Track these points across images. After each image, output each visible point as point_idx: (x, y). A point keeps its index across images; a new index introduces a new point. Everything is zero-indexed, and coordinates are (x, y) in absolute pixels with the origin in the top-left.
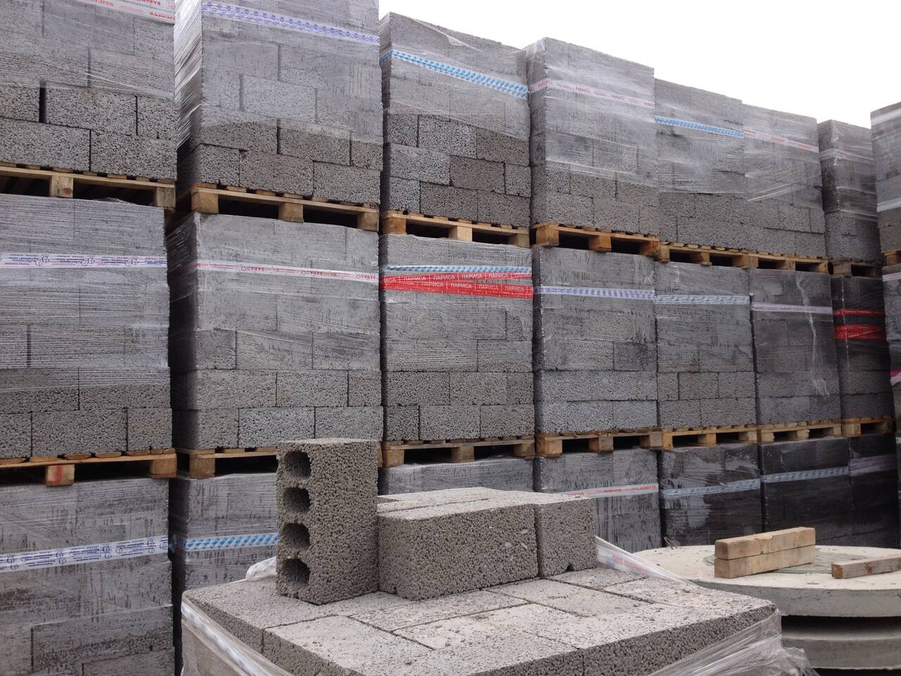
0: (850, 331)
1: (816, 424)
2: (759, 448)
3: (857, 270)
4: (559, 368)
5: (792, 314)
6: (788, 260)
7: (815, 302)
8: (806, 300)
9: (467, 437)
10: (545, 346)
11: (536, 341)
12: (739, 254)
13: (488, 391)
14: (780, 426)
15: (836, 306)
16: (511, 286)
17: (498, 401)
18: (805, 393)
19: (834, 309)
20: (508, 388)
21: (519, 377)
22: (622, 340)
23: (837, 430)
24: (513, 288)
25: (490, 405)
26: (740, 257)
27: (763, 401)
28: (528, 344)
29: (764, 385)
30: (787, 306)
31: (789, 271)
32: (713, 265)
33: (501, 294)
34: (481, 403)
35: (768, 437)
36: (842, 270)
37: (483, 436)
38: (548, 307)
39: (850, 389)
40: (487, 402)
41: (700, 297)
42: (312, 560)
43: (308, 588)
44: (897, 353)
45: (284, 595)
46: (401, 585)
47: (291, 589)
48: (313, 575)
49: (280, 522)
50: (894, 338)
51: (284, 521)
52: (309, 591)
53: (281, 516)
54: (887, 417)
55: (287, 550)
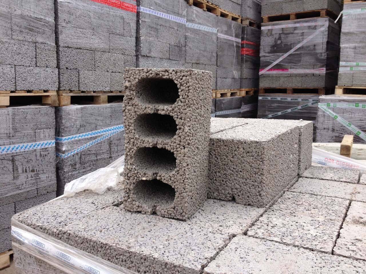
0: (246, 51)
1: (233, 90)
2: (216, 100)
3: (251, 24)
4: (148, 55)
5: (229, 40)
6: (230, 14)
7: (237, 36)
8: (234, 35)
9: (104, 90)
10: (141, 42)
11: (138, 39)
12: (216, 7)
13: (115, 64)
14: (223, 91)
15: (243, 39)
16: (126, 3)
17: (119, 71)
18: (231, 77)
19: (242, 40)
20: (125, 63)
21: (129, 58)
22: (173, 43)
23: (238, 94)
24: (127, 5)
25: (115, 72)
26: (216, 9)
27: (218, 79)
28: (134, 39)
29: (219, 72)
30: (228, 37)
31: (229, 19)
32: (207, 11)
33: (122, 7)
34: (111, 71)
35: (219, 95)
36: (247, 22)
37: (112, 90)
38: (143, 19)
39: (244, 76)
40: (114, 71)
41: (202, 26)
42: (179, 181)
43: (172, 206)
44: (263, 61)
45: (136, 212)
46: (243, 194)
47: (147, 207)
48: (181, 195)
49: (130, 147)
50: (263, 55)
51: (137, 145)
52: (174, 208)
53: (132, 140)
54: (253, 89)
55: (142, 172)
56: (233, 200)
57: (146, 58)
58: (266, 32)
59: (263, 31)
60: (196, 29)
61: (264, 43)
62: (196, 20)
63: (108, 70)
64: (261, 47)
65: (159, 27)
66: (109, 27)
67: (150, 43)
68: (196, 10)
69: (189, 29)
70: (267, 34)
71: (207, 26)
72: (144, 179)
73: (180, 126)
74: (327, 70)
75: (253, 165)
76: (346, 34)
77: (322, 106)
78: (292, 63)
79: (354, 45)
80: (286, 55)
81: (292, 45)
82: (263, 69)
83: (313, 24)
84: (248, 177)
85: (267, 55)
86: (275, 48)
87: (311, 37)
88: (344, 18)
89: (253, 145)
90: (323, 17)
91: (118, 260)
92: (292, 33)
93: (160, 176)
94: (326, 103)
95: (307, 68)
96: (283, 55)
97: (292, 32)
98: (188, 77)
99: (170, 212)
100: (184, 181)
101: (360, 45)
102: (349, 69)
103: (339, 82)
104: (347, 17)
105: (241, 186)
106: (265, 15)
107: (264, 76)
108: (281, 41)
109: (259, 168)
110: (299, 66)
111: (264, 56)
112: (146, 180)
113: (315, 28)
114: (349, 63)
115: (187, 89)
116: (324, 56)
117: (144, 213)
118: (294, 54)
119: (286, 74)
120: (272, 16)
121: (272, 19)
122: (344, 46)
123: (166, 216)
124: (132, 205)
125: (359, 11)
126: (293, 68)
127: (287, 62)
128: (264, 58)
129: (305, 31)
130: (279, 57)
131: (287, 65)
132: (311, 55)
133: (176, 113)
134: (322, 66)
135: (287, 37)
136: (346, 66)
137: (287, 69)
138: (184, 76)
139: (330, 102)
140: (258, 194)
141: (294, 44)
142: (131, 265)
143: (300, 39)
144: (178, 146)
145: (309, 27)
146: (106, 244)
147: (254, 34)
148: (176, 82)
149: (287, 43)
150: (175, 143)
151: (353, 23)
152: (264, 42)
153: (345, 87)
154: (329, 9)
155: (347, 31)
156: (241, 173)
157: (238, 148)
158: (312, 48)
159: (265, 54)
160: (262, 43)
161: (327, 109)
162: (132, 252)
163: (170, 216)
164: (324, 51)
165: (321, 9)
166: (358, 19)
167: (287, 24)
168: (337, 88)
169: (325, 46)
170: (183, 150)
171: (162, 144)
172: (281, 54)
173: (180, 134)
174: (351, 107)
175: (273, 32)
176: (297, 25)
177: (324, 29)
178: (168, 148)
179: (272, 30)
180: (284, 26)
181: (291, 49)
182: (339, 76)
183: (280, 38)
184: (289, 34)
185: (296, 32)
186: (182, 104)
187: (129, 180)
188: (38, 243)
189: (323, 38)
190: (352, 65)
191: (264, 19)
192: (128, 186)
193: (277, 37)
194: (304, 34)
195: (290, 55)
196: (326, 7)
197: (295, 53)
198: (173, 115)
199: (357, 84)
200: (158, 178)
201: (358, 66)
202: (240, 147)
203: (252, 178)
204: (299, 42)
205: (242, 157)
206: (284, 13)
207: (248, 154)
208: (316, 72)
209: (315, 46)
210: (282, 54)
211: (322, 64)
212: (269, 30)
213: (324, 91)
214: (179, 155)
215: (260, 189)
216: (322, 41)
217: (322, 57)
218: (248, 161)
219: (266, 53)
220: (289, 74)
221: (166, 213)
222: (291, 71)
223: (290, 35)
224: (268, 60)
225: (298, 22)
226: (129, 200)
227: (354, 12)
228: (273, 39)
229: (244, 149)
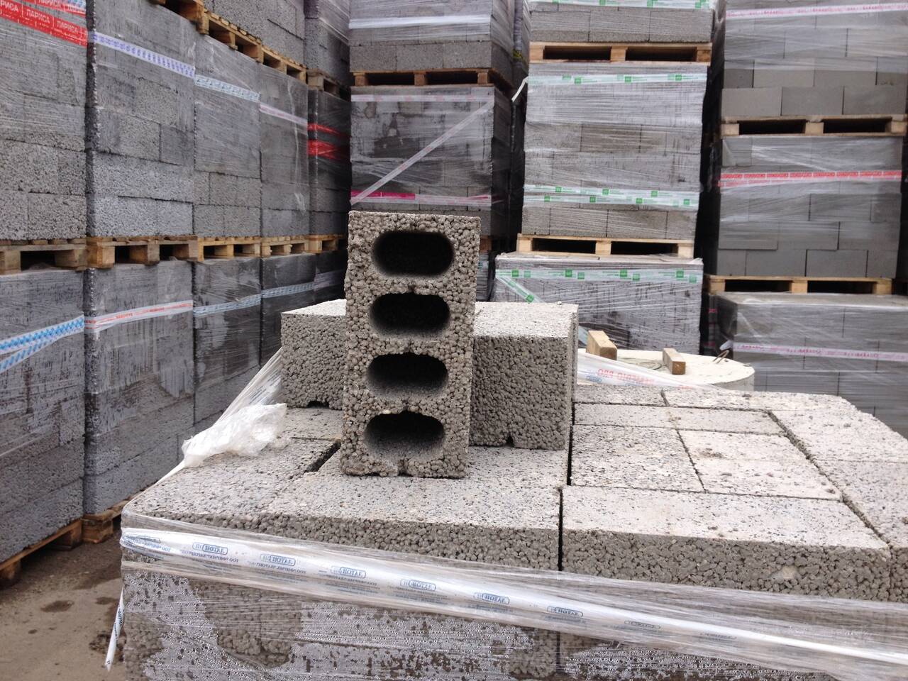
0: (319, 147)
1: (296, 239)
2: (261, 261)
3: (327, 86)
4: (113, 151)
5: (284, 121)
6: (282, 61)
7: (299, 113)
8: (293, 109)
9: (13, 238)
10: (99, 117)
11: (89, 110)
12: (255, 43)
13: (37, 171)
14: (275, 239)
15: (311, 119)
16: (64, 22)
17: (48, 188)
18: (290, 207)
19: (309, 122)
20: (60, 170)
21: (70, 157)
22: (167, 123)
23: (306, 247)
24: (65, 26)
25: (39, 193)
26: (255, 46)
27: (266, 211)
28: (80, 110)
29: (266, 195)
30: (282, 112)
31: (283, 73)
32: (239, 50)
33: (53, 31)
34: (29, 189)
35: (268, 251)
36: (318, 82)
37: (31, 237)
38: (102, 63)
39: (319, 206)
40: (35, 188)
41: (228, 85)
42: (454, 411)
43: (441, 455)
44: (358, 174)
45: (367, 475)
46: (528, 431)
47: (390, 462)
48: (458, 434)
49: (361, 355)
50: (357, 160)
51: (374, 352)
52: (443, 460)
53: (364, 343)
54: (335, 235)
55: (380, 398)
56: (510, 443)
57: (108, 157)
58: (362, 108)
59: (357, 105)
60: (217, 92)
61: (360, 133)
62: (216, 70)
63: (22, 185)
64: (353, 141)
65: (136, 83)
66: (23, 79)
67: (117, 120)
68: (215, 48)
69: (201, 90)
70: (365, 112)
71: (240, 85)
72: (387, 412)
73: (458, 315)
74: (493, 199)
75: (547, 379)
76: (537, 126)
77: (504, 277)
78: (423, 180)
79: (550, 150)
80: (408, 163)
81: (421, 143)
82: (360, 191)
83: (463, 98)
84: (539, 399)
85: (367, 159)
86: (385, 146)
87: (459, 127)
88: (530, 91)
89: (548, 344)
90: (482, 84)
91: (402, 544)
92: (421, 116)
93: (417, 405)
94: (511, 271)
95: (455, 195)
96: (402, 162)
97: (420, 113)
98: (473, 231)
99: (434, 467)
100: (462, 409)
101: (563, 150)
102: (542, 199)
103: (524, 226)
104: (537, 91)
105: (524, 418)
106: (358, 71)
107: (359, 207)
108: (398, 131)
109: (556, 384)
110: (437, 188)
111: (361, 162)
112: (391, 415)
113: (467, 107)
114: (542, 187)
115: (471, 251)
116: (487, 170)
117: (385, 474)
118: (426, 162)
119: (411, 205)
120: (375, 72)
121: (375, 79)
122: (531, 150)
123: (427, 475)
124: (360, 463)
125: (557, 80)
126: (425, 192)
127: (411, 179)
128: (360, 167)
129: (447, 112)
130: (394, 166)
131: (411, 184)
132: (461, 165)
133: (450, 293)
134: (484, 191)
135: (409, 123)
136: (536, 194)
137: (411, 194)
138: (466, 228)
139: (517, 269)
140: (554, 427)
141: (424, 139)
142: (428, 548)
143: (436, 129)
144: (453, 349)
145: (456, 105)
146: (376, 521)
147: (334, 110)
148: (452, 239)
149: (409, 137)
150: (448, 343)
151: (548, 105)
152: (359, 130)
153: (535, 237)
154: (494, 69)
155: (536, 120)
156: (525, 395)
157: (520, 350)
158: (463, 151)
159: (362, 158)
160: (354, 132)
161: (513, 283)
162: (431, 524)
163: (435, 475)
164: (486, 158)
165: (478, 68)
166: (557, 97)
167: (408, 94)
168: (521, 239)
169: (488, 148)
170: (462, 356)
171: (423, 347)
172: (397, 160)
173: (458, 328)
174: (558, 277)
175: (379, 110)
176: (431, 98)
177: (485, 111)
178: (434, 353)
179: (375, 104)
180: (401, 98)
181: (419, 150)
182: (524, 214)
183: (394, 125)
184: (413, 116)
185: (427, 112)
186: (462, 277)
187: (355, 416)
188: (208, 548)
189: (485, 130)
190: (547, 191)
191: (356, 78)
192: (354, 429)
193: (388, 122)
194: (446, 119)
195: (417, 163)
196: (488, 65)
197: (427, 159)
198: (445, 295)
199: (557, 231)
200: (413, 409)
201: (558, 193)
202: (524, 348)
203: (544, 401)
204: (435, 136)
205: (529, 366)
206: (401, 68)
207: (538, 361)
208: (473, 202)
209: (468, 146)
210: (401, 159)
211: (483, 187)
212: (369, 103)
213: (490, 245)
214: (456, 364)
215: (558, 419)
216: (482, 138)
217: (484, 172)
218: (539, 372)
219: (364, 155)
220: (415, 205)
221: (428, 470)
222: (420, 199)
223: (417, 119)
224: (370, 173)
225: (432, 92)
226: (355, 454)
227: (550, 82)
228: (380, 126)
229: (530, 352)
